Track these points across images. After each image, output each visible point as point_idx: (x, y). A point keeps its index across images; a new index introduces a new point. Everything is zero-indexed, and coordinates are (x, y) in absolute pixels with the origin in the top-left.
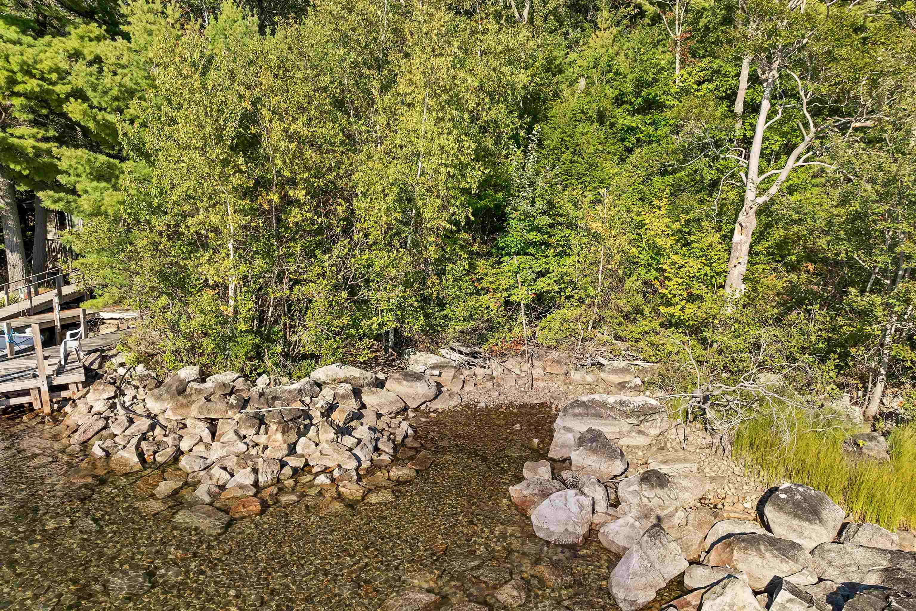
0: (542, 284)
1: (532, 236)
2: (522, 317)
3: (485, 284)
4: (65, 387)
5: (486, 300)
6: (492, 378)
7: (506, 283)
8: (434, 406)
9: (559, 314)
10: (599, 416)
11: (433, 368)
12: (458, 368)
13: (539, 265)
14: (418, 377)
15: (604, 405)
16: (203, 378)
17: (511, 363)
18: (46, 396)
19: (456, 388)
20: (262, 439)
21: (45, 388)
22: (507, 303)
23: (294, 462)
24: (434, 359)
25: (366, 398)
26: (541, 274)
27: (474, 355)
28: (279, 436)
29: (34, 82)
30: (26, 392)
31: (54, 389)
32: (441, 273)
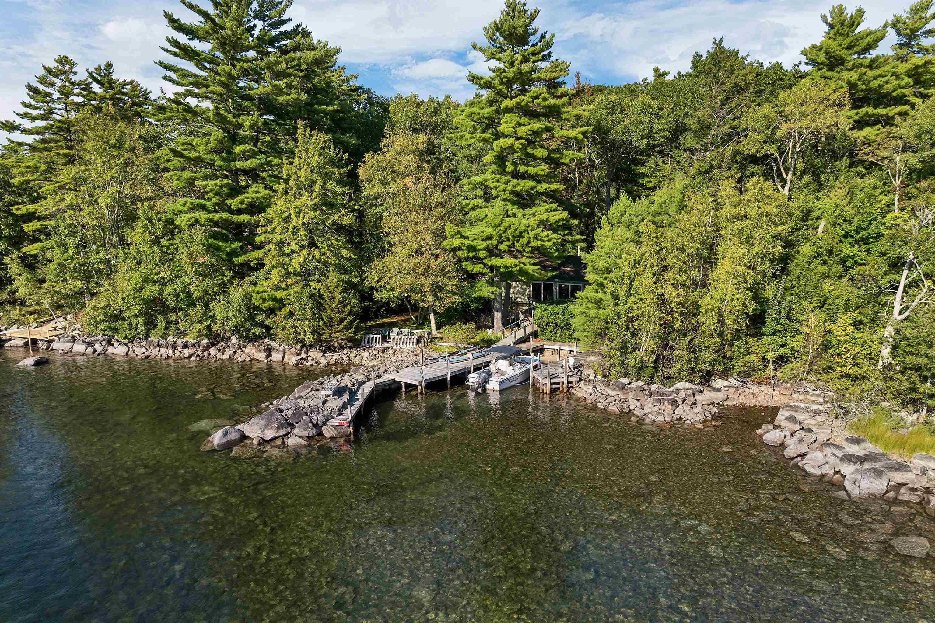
0: (782, 351)
1: (778, 327)
2: (771, 366)
3: (752, 349)
4: (571, 382)
5: (753, 357)
6: (753, 394)
7: (763, 350)
8: (725, 403)
9: (790, 365)
10: (797, 411)
11: (725, 387)
12: (737, 388)
13: (781, 341)
14: (719, 390)
15: (800, 407)
16: (630, 383)
17: (763, 388)
18: (565, 385)
19: (736, 397)
20: (663, 408)
21: (566, 382)
22: (763, 359)
23: (675, 417)
24: (725, 383)
25: (697, 397)
26: (783, 346)
27: (744, 382)
28: (670, 407)
29: (539, 242)
30: (558, 383)
31: (568, 383)
32: (731, 345)
